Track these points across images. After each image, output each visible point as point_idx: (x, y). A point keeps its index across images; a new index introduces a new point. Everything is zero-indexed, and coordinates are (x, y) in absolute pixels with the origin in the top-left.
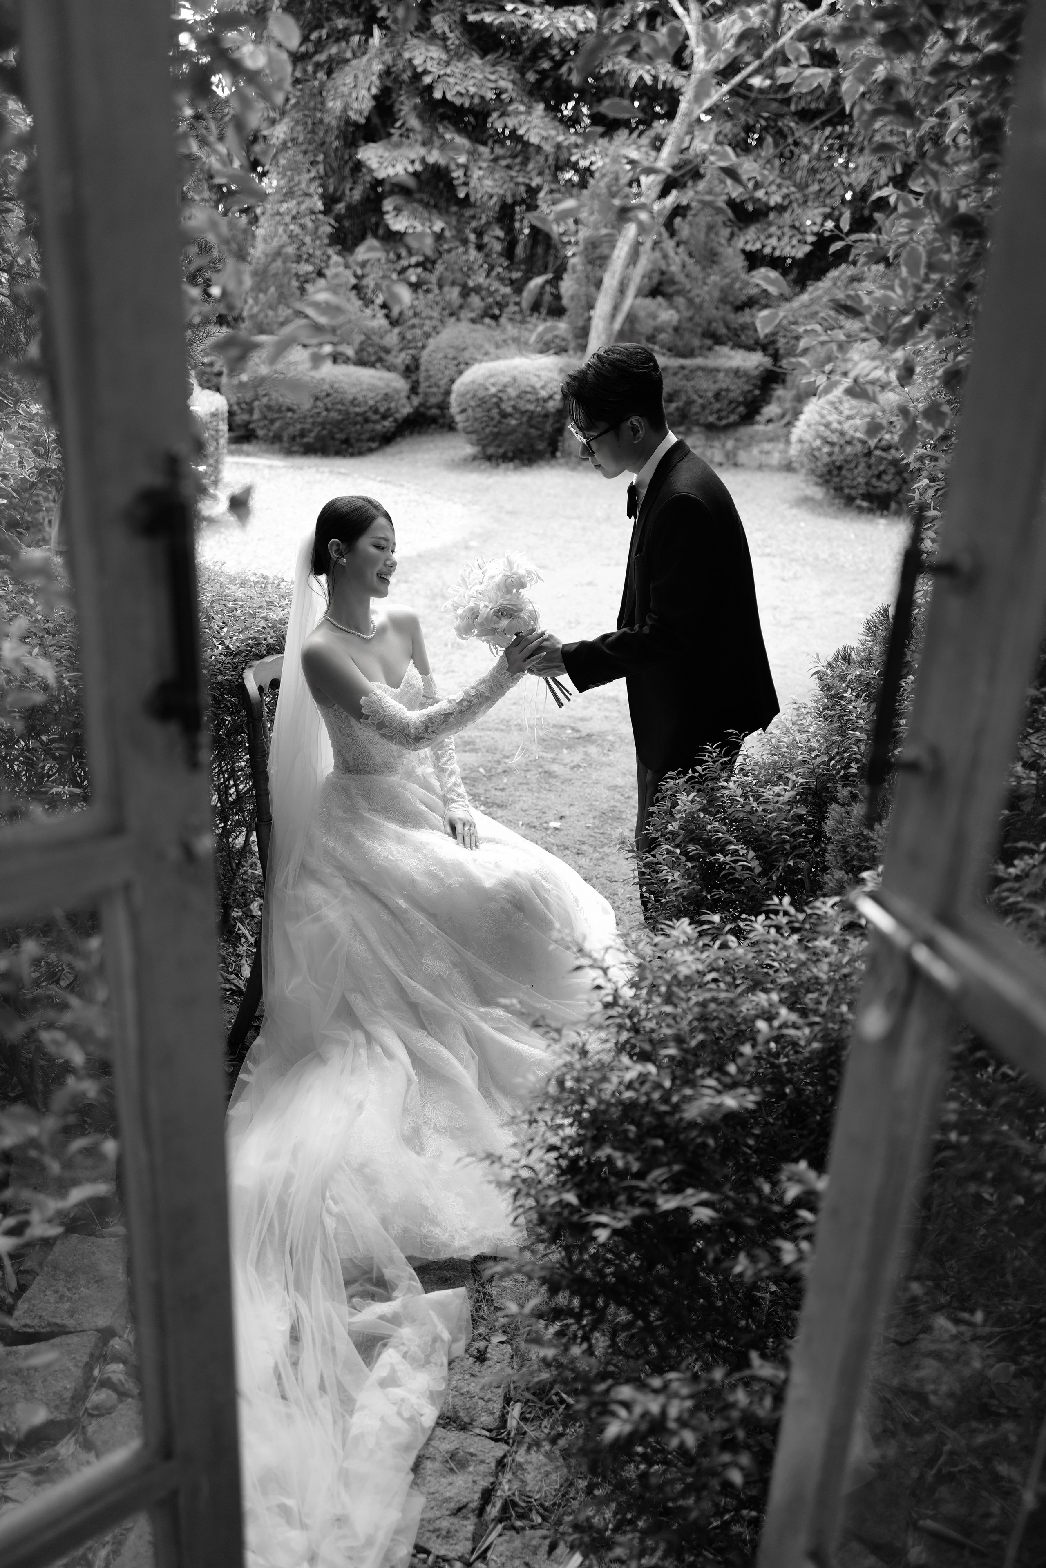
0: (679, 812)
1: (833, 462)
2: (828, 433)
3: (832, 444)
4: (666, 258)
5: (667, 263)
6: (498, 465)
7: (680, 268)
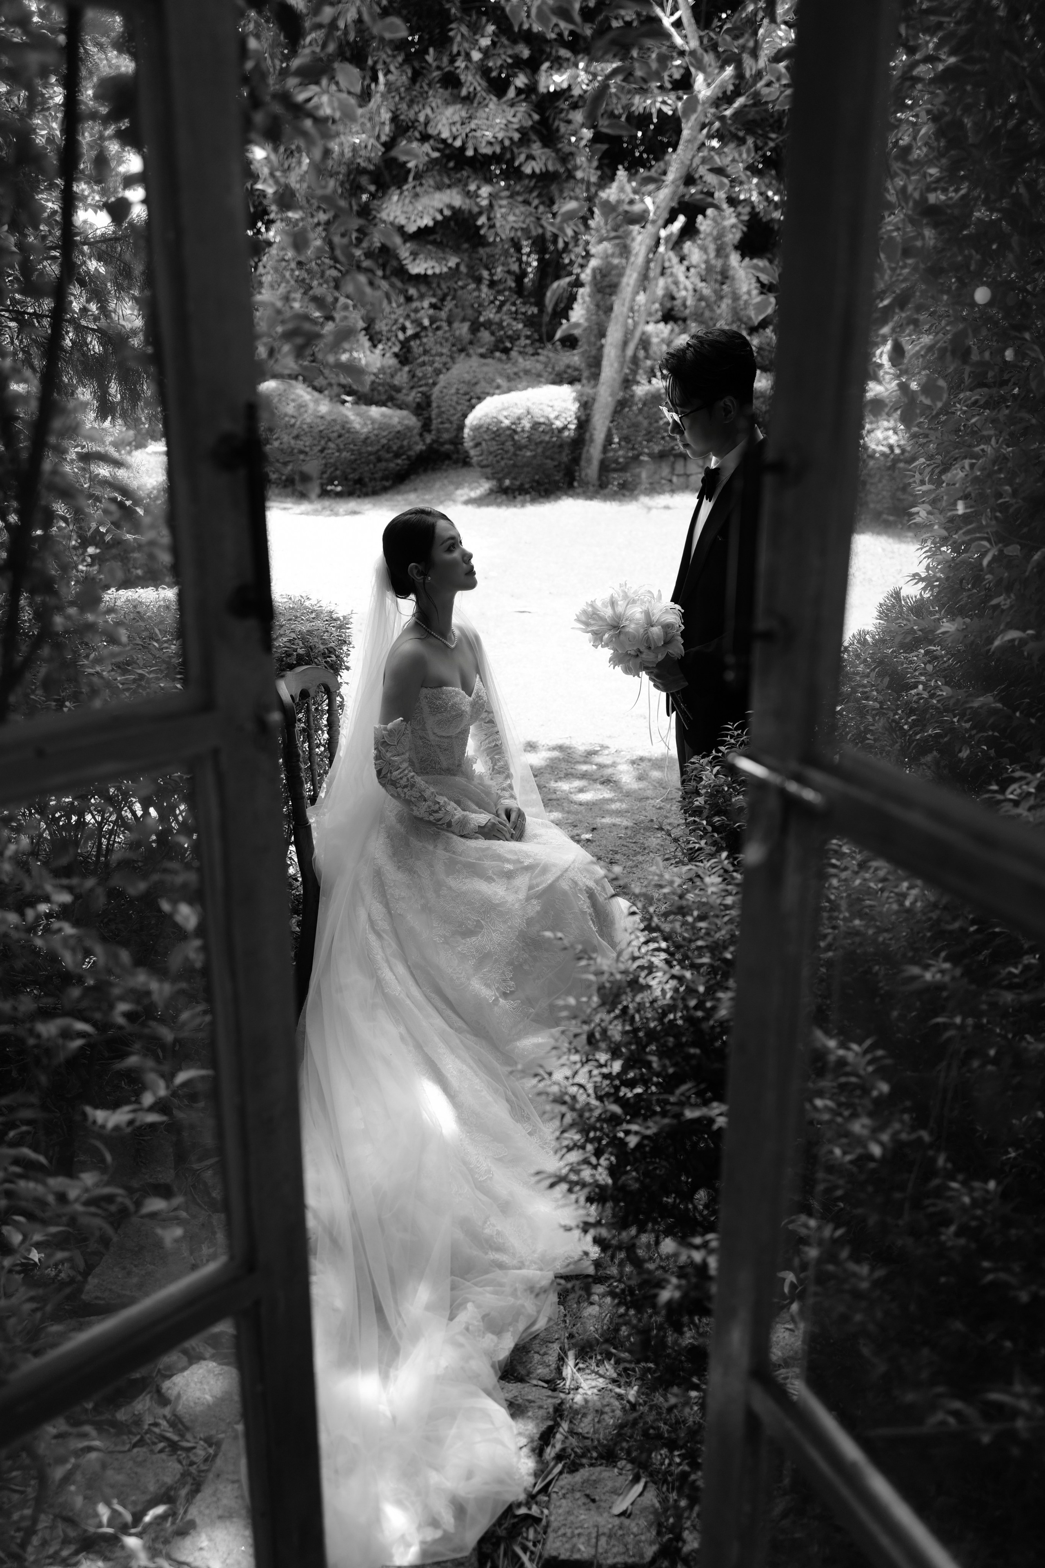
4: (676, 283)
5: (678, 287)
6: (515, 497)
7: (691, 293)
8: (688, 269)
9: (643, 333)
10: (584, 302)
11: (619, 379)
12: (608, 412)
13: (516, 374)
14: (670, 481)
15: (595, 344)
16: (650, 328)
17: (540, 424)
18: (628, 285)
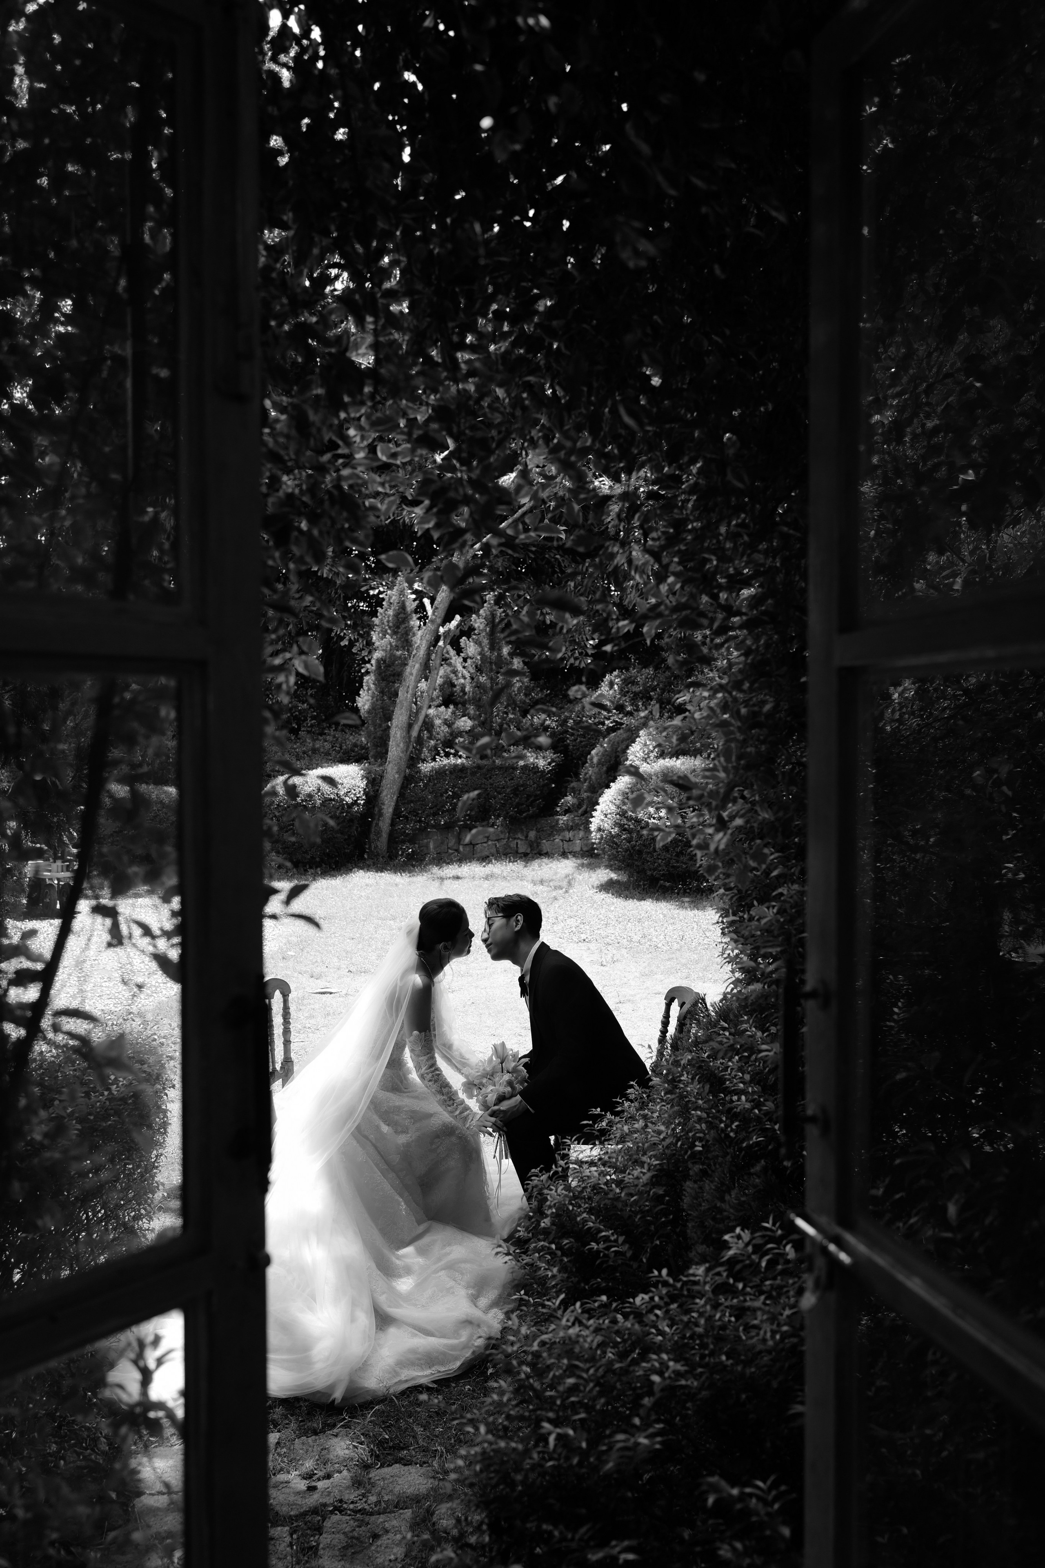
0: (550, 1207)
1: (633, 847)
2: (625, 821)
3: (630, 831)
4: (455, 672)
5: (456, 676)
6: (306, 871)
7: (468, 680)
8: (465, 660)
9: (427, 716)
10: (369, 689)
11: (405, 757)
12: (396, 788)
13: (304, 753)
14: (457, 850)
15: (380, 726)
16: (431, 711)
17: (331, 800)
18: (411, 674)
